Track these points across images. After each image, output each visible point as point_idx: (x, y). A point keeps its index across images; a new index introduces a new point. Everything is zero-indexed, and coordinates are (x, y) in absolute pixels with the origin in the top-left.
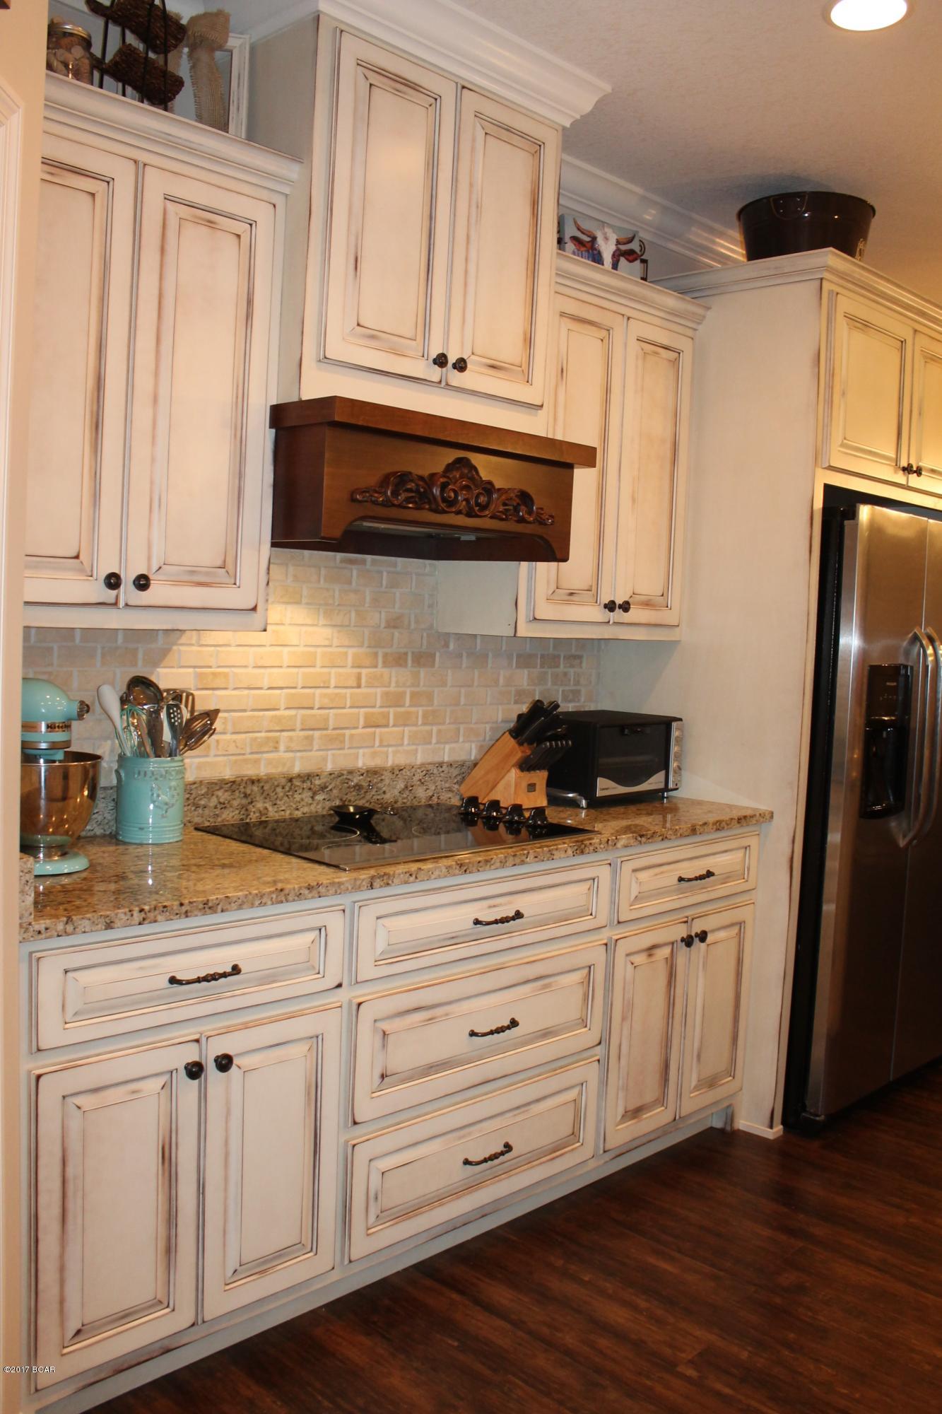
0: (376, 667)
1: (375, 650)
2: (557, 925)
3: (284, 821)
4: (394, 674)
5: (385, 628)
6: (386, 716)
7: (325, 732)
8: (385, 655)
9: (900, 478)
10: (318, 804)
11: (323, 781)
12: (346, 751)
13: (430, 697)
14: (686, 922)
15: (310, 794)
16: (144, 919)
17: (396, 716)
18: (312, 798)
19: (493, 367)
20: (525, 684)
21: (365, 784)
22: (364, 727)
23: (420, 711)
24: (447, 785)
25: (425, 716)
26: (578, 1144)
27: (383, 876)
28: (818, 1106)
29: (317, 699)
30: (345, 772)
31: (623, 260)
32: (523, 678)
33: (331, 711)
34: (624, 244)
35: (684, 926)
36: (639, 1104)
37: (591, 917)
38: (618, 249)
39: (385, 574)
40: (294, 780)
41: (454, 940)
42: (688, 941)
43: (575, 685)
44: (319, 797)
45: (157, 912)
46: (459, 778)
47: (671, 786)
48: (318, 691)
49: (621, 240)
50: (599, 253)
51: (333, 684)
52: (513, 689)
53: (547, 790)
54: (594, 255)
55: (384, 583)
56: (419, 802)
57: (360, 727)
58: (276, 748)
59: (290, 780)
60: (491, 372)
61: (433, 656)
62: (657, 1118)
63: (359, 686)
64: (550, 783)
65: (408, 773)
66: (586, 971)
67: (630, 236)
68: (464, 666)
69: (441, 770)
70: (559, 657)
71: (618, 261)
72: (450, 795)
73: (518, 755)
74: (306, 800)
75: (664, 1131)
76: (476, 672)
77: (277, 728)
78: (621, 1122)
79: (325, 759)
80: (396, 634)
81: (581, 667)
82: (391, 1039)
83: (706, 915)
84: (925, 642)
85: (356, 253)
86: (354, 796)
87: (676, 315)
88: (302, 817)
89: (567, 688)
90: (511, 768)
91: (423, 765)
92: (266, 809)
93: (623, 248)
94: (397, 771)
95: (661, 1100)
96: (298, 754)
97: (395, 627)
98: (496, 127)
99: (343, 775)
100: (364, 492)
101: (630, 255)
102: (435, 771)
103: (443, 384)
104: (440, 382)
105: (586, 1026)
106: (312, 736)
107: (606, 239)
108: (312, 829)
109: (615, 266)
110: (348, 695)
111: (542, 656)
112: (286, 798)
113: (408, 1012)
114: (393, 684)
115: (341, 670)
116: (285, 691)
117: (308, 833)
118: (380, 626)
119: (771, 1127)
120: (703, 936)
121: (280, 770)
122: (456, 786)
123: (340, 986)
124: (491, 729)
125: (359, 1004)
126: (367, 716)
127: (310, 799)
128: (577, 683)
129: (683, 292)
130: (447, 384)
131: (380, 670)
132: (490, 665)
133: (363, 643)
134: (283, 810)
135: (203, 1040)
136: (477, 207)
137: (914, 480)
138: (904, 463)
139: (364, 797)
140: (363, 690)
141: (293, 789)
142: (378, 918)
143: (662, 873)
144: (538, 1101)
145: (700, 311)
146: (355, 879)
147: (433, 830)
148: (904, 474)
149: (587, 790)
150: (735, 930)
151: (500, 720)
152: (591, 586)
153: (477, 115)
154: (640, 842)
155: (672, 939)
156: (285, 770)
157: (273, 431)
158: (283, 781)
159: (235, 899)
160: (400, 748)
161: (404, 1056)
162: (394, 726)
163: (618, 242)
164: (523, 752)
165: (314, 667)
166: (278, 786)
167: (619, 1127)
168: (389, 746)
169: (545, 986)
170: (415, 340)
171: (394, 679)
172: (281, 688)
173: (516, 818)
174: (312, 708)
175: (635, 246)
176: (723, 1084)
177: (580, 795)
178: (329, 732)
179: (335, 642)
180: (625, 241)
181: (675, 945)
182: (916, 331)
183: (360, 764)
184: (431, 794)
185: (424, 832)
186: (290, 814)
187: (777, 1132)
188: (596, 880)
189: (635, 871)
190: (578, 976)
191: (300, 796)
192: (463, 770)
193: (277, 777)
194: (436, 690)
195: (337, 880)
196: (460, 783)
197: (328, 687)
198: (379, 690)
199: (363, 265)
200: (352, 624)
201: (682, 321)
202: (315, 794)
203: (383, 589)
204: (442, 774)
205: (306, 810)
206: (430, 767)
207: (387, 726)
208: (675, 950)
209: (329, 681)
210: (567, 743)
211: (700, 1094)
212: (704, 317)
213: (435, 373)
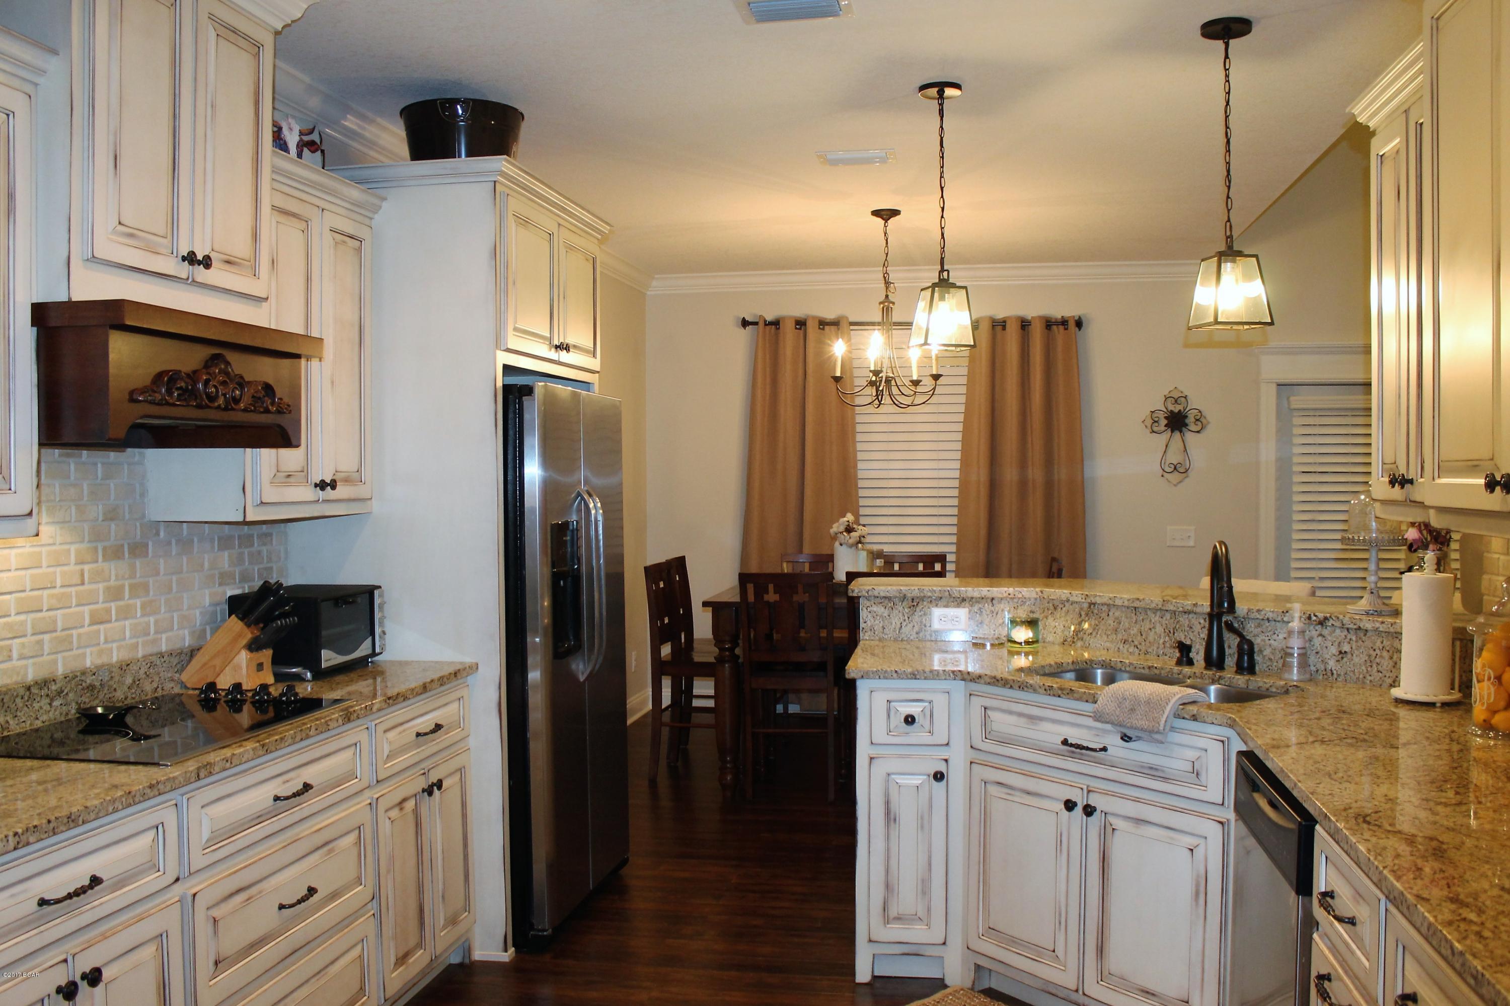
0: (97, 562)
1: (94, 544)
2: (334, 791)
3: (24, 734)
4: (113, 567)
5: (103, 521)
6: (108, 611)
7: (54, 634)
8: (105, 549)
9: (553, 355)
10: (55, 710)
11: (58, 685)
12: (75, 652)
13: (146, 587)
14: (424, 774)
15: (48, 701)
16: (18, 843)
17: (118, 610)
18: (50, 704)
19: (228, 262)
20: (227, 566)
21: (97, 684)
22: (89, 625)
23: (138, 603)
24: (169, 675)
25: (143, 607)
26: (365, 998)
27: (206, 765)
28: (544, 923)
29: (45, 600)
30: (78, 674)
31: (306, 150)
32: (225, 560)
33: (59, 611)
34: (306, 135)
35: (423, 777)
36: (406, 950)
37: (356, 780)
38: (301, 140)
39: (99, 465)
40: (32, 688)
41: (259, 818)
42: (429, 791)
43: (268, 562)
44: (56, 703)
45: (29, 833)
46: (179, 666)
47: (378, 650)
48: (46, 592)
49: (303, 132)
50: (285, 143)
51: (59, 583)
52: (216, 572)
53: (273, 668)
54: (281, 145)
55: (100, 475)
56: (146, 696)
57: (86, 625)
58: (10, 657)
59: (29, 688)
60: (227, 267)
61: (146, 546)
62: (419, 960)
63: (83, 584)
64: (275, 661)
65: (135, 668)
66: (357, 832)
67: (311, 127)
68: (174, 553)
69: (163, 660)
70: (252, 536)
71: (302, 151)
72: (172, 684)
73: (248, 635)
74: (45, 708)
75: (423, 973)
76: (185, 559)
77: (10, 635)
78: (395, 969)
79: (55, 662)
80: (113, 526)
81: (272, 544)
82: (221, 923)
83: (437, 765)
84: (586, 497)
85: (116, 151)
86: (89, 697)
87: (358, 206)
88: (43, 727)
89: (261, 566)
90: (240, 651)
91: (144, 657)
92: (7, 722)
93: (306, 138)
94: (124, 667)
95: (420, 945)
96: (31, 661)
97: (112, 519)
98: (223, 28)
99: (77, 676)
100: (145, 392)
101: (312, 146)
102: (158, 663)
103: (190, 280)
104: (188, 279)
105: (361, 884)
106: (42, 640)
107: (291, 129)
108: (52, 737)
109: (300, 155)
110: (73, 594)
111: (239, 537)
112: (26, 708)
113: (232, 895)
114: (113, 578)
115: (66, 568)
116: (14, 595)
117: (49, 742)
118: (98, 519)
119: (506, 951)
120: (439, 784)
121: (15, 679)
122: (177, 675)
123: (177, 880)
124: (201, 613)
125: (194, 895)
126: (92, 614)
127: (48, 706)
128: (270, 560)
129: (360, 182)
130: (193, 281)
131: (101, 564)
132: (196, 550)
133: (84, 538)
134: (24, 722)
135: (70, 960)
136: (212, 106)
137: (564, 356)
138: (556, 342)
139: (97, 697)
140: (87, 587)
141: (31, 698)
142: (202, 807)
143: (404, 731)
144: (332, 962)
145: (376, 201)
146: (186, 772)
147: (160, 723)
148: (557, 351)
149: (313, 663)
150: (458, 776)
151: (207, 604)
152: (303, 467)
153: (211, 17)
154: (389, 704)
155: (414, 792)
156: (19, 679)
157: (35, 329)
158: (22, 691)
159: (92, 808)
160: (123, 643)
161: (231, 942)
162: (116, 620)
163: (301, 133)
164: (252, 633)
165: (41, 567)
166: (17, 696)
167: (394, 975)
168: (113, 641)
169: (330, 851)
170: (166, 238)
171: (113, 573)
172: (10, 593)
173: (239, 696)
174: (41, 611)
175: (315, 137)
176: (463, 919)
177: (304, 669)
178: (58, 634)
179: (59, 539)
180: (307, 132)
181: (418, 797)
182: (559, 224)
183: (88, 664)
184: (155, 686)
185: (153, 726)
186: (31, 725)
187: (511, 955)
188: (358, 745)
189: (385, 732)
190: (352, 838)
191: (39, 704)
192: (182, 658)
193: (16, 687)
194: (151, 580)
195: (171, 775)
196: (180, 671)
197: (55, 587)
198: (101, 586)
199: (123, 163)
200: (73, 520)
201: (362, 211)
202: (52, 700)
203: (99, 481)
204: (164, 665)
205: (45, 718)
206: (153, 659)
207: (110, 621)
208: (418, 801)
209: (55, 582)
210: (294, 620)
211: (448, 932)
212: (380, 207)
213: (184, 270)
